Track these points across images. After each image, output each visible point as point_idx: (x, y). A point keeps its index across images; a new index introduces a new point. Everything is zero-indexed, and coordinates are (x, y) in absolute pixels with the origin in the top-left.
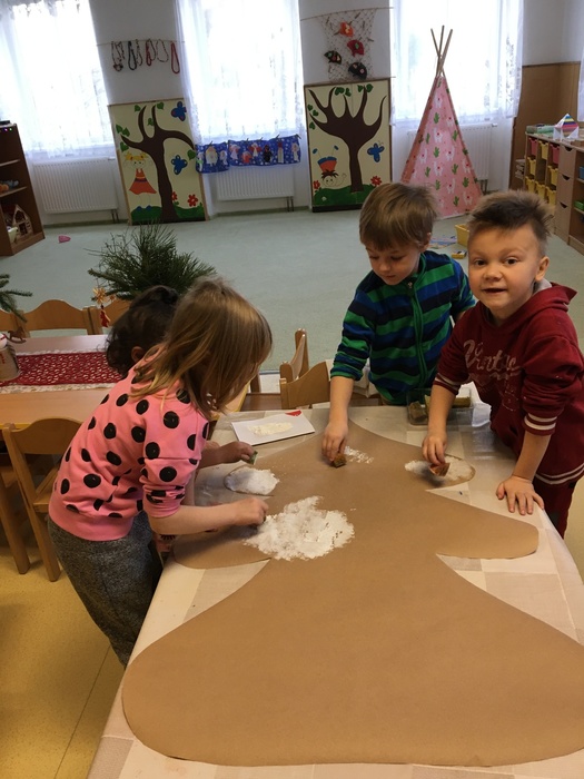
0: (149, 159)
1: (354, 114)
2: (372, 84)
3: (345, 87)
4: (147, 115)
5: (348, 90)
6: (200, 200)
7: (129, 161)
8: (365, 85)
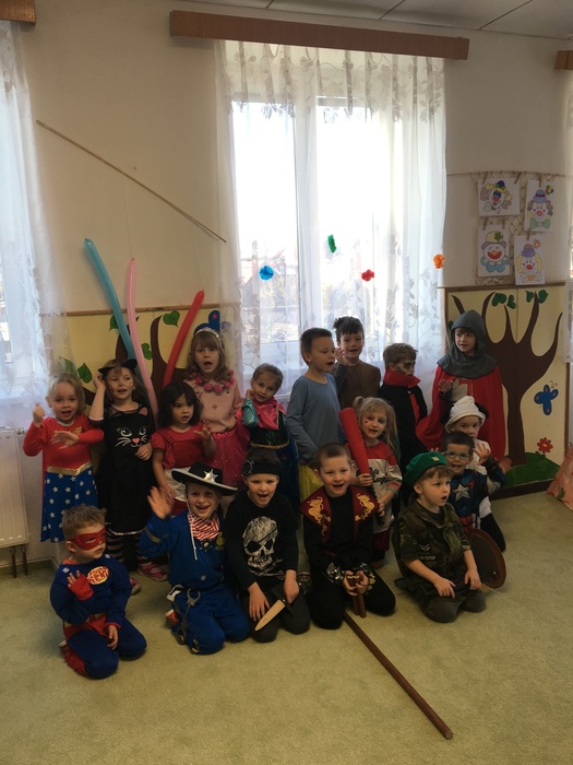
1: (518, 337)
2: (547, 290)
3: (507, 293)
4: (140, 336)
5: (511, 297)
8: (537, 290)
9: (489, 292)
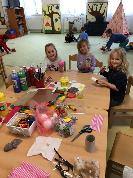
0: (50, 18)
1: (98, 10)
3: (96, 4)
4: (50, 8)
6: (60, 29)
7: (45, 19)
8: (102, 3)
9: (93, 3)
